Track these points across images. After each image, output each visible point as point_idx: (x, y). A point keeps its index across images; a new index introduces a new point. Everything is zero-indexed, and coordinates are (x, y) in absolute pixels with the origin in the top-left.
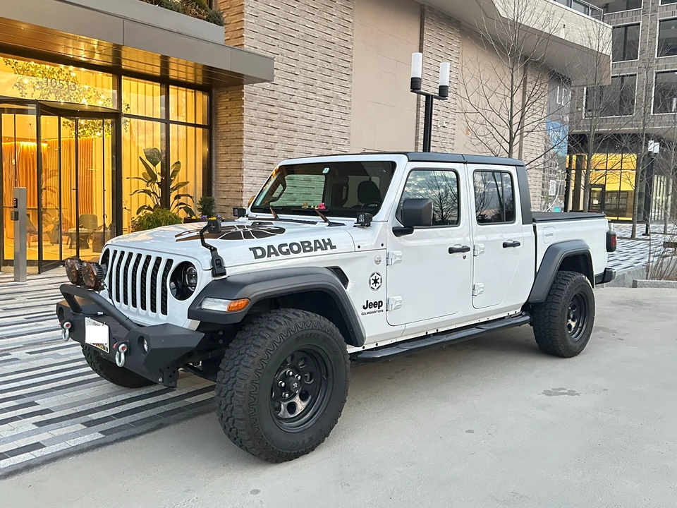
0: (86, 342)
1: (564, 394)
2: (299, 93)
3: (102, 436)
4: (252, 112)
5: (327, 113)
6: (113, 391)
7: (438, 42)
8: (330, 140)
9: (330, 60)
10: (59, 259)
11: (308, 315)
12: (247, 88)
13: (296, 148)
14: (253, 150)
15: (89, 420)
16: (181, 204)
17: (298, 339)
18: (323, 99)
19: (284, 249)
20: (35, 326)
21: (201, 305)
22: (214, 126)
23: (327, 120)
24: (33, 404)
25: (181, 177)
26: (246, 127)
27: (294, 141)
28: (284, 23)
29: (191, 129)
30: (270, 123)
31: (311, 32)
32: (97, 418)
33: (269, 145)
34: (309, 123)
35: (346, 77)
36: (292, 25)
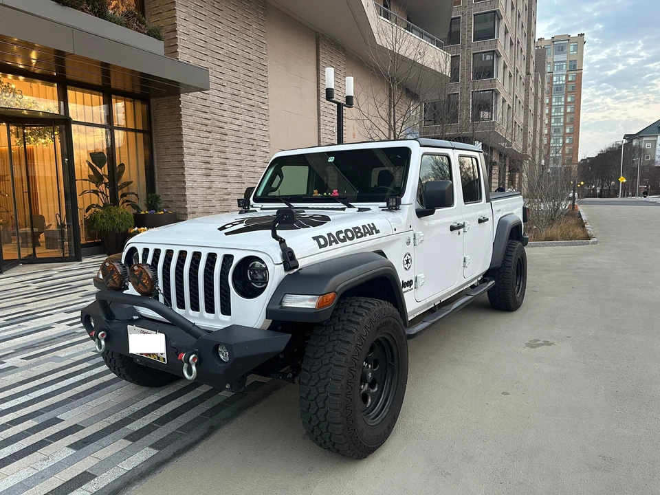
0: (130, 352)
1: (542, 345)
2: (227, 102)
3: (156, 452)
4: (189, 118)
5: (251, 119)
6: (138, 393)
7: (330, 63)
8: (255, 143)
9: (250, 75)
10: (17, 258)
11: (381, 303)
12: (184, 98)
13: (227, 149)
14: (192, 151)
15: (130, 432)
16: (127, 201)
17: (378, 328)
18: (247, 107)
19: (341, 236)
20: (19, 327)
21: (281, 303)
22: (153, 131)
23: (251, 125)
24: (56, 421)
25: (125, 177)
26: (185, 131)
27: (226, 143)
28: (212, 41)
29: (131, 134)
30: (204, 128)
31: (234, 50)
32: (137, 428)
33: (205, 146)
34: (237, 128)
35: (264, 90)
36: (218, 44)
